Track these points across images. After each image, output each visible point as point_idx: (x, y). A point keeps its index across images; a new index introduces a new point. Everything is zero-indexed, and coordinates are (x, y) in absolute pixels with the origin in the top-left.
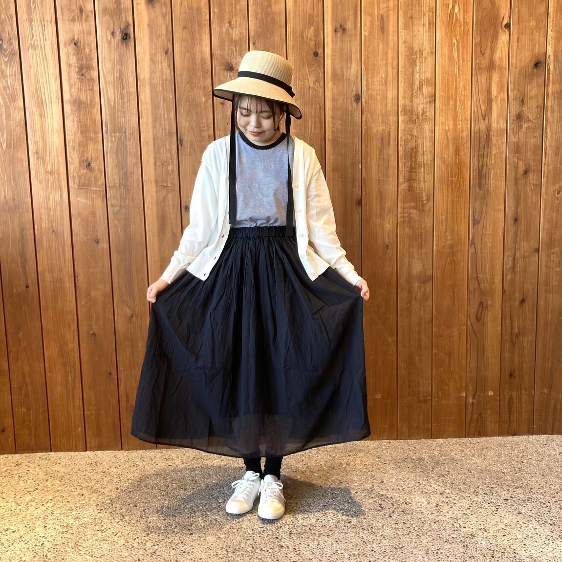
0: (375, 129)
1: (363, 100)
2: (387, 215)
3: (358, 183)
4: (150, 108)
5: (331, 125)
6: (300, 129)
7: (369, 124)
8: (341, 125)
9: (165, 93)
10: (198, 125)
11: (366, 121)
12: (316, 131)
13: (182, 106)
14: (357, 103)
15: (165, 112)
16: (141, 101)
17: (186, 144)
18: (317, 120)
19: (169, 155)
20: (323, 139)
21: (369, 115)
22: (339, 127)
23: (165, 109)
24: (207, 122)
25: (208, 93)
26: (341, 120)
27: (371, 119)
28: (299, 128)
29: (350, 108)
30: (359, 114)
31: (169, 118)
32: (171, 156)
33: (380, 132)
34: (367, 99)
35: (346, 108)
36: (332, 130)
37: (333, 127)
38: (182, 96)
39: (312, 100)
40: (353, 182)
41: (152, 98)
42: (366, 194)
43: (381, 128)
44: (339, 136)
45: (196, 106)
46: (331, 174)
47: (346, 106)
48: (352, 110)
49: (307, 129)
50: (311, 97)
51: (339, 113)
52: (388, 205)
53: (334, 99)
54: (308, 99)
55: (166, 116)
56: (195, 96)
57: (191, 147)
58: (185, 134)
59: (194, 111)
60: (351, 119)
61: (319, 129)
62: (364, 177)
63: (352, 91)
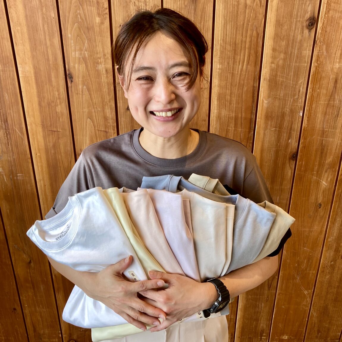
0: (328, 67)
1: (320, 25)
2: (326, 172)
3: (295, 135)
4: (25, 30)
5: (270, 60)
6: (228, 63)
7: (321, 59)
8: (285, 60)
9: (44, 10)
10: (91, 56)
11: (318, 56)
12: (249, 66)
13: (69, 29)
14: (310, 30)
15: (47, 37)
16: (13, 21)
17: (77, 80)
18: (252, 52)
19: (57, 93)
20: (258, 77)
21: (324, 46)
22: (281, 62)
23: (47, 33)
24: (103, 51)
25: (104, 10)
26: (285, 53)
27: (325, 53)
28: (226, 63)
29: (299, 37)
30: (310, 46)
31: (52, 45)
32: (58, 95)
33: (335, 70)
34: (325, 24)
35: (294, 36)
36: (271, 66)
37: (272, 63)
38: (67, 14)
39: (248, 24)
40: (290, 133)
41: (26, 16)
42: (304, 147)
43: (337, 65)
44: (279, 74)
45: (88, 29)
46: (263, 121)
47: (294, 33)
48: (301, 41)
49: (238, 64)
50: (246, 21)
51: (284, 43)
52: (329, 160)
53: (279, 24)
54: (242, 23)
55: (48, 43)
56: (85, 15)
57: (83, 84)
58: (74, 67)
59: (84, 36)
60: (298, 53)
61: (253, 65)
62: (304, 128)
63: (306, 12)
